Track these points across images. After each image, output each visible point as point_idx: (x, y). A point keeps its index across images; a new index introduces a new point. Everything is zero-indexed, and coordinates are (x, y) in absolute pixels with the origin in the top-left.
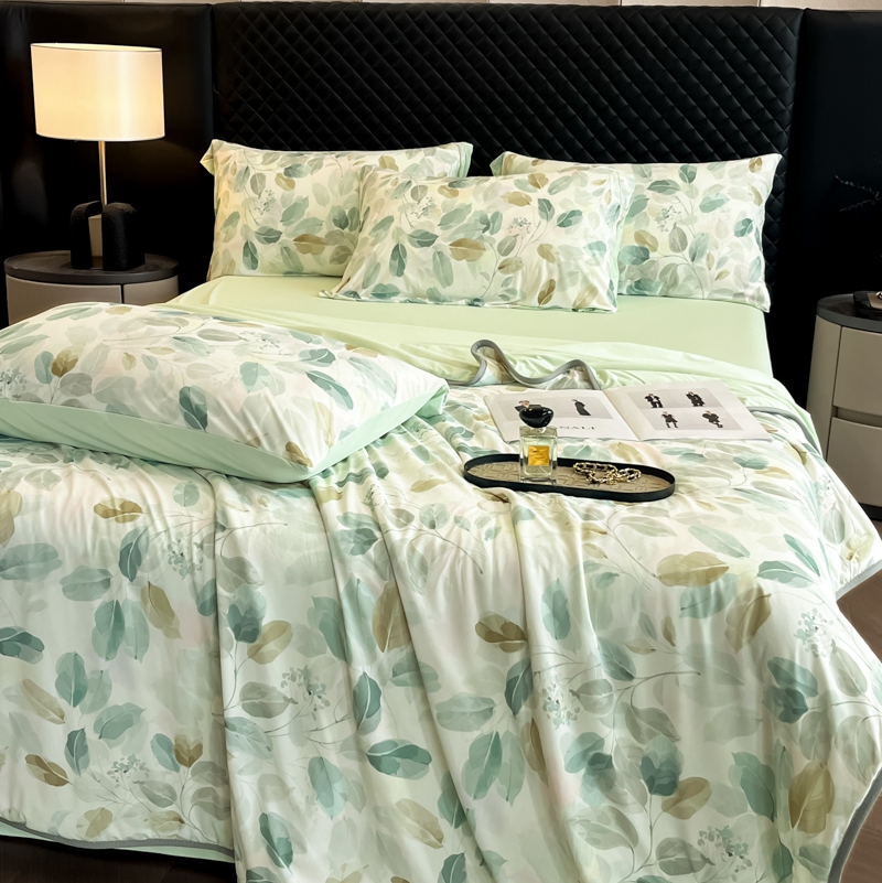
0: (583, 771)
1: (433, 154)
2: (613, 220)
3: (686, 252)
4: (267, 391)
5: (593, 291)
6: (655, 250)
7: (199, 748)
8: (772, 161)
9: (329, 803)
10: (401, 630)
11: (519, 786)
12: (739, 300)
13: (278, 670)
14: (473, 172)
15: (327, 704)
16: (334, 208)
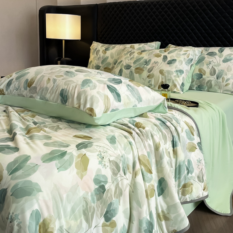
1: (146, 45)
2: (189, 63)
3: (215, 76)
5: (175, 86)
16: (115, 59)
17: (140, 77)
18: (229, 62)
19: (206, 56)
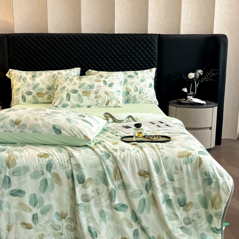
0: (165, 204)
1: (71, 71)
2: (121, 85)
3: (138, 92)
4: (75, 124)
5: (119, 102)
6: (131, 92)
7: (67, 214)
8: (154, 70)
9: (105, 221)
10: (119, 176)
11: (150, 210)
12: (151, 103)
13: (90, 190)
14: (81, 75)
15: (103, 196)
16: (47, 85)
17: (88, 99)
18: (144, 82)
19: (128, 78)
